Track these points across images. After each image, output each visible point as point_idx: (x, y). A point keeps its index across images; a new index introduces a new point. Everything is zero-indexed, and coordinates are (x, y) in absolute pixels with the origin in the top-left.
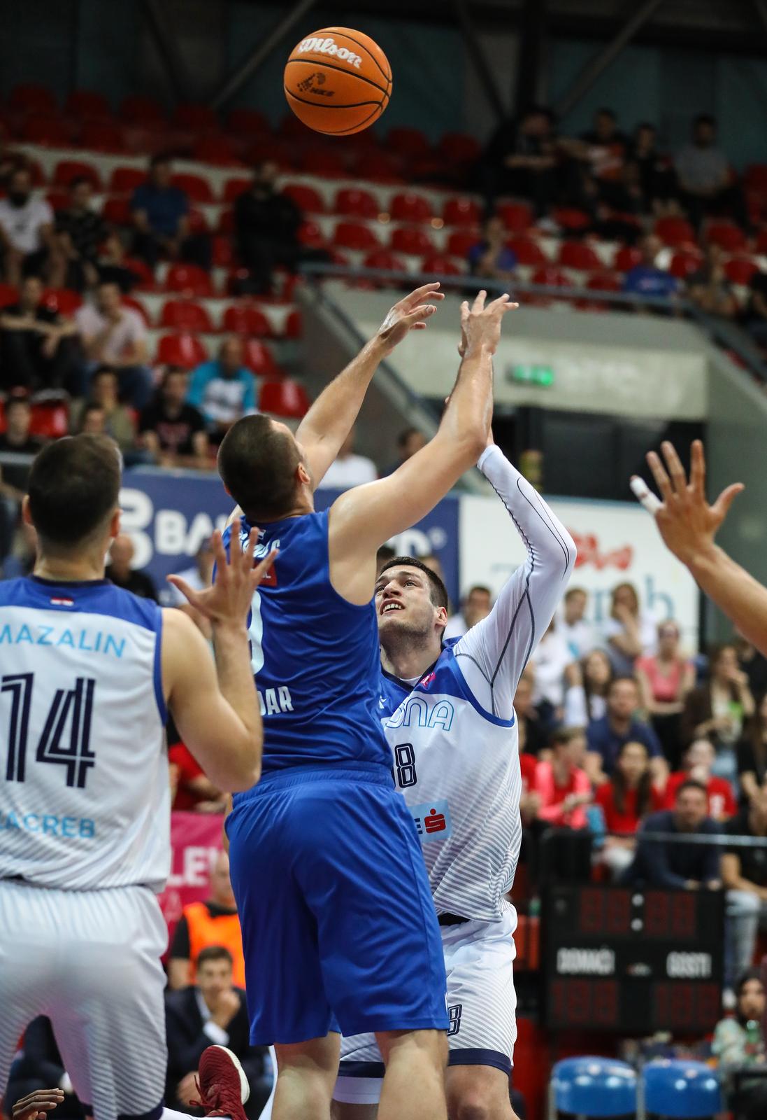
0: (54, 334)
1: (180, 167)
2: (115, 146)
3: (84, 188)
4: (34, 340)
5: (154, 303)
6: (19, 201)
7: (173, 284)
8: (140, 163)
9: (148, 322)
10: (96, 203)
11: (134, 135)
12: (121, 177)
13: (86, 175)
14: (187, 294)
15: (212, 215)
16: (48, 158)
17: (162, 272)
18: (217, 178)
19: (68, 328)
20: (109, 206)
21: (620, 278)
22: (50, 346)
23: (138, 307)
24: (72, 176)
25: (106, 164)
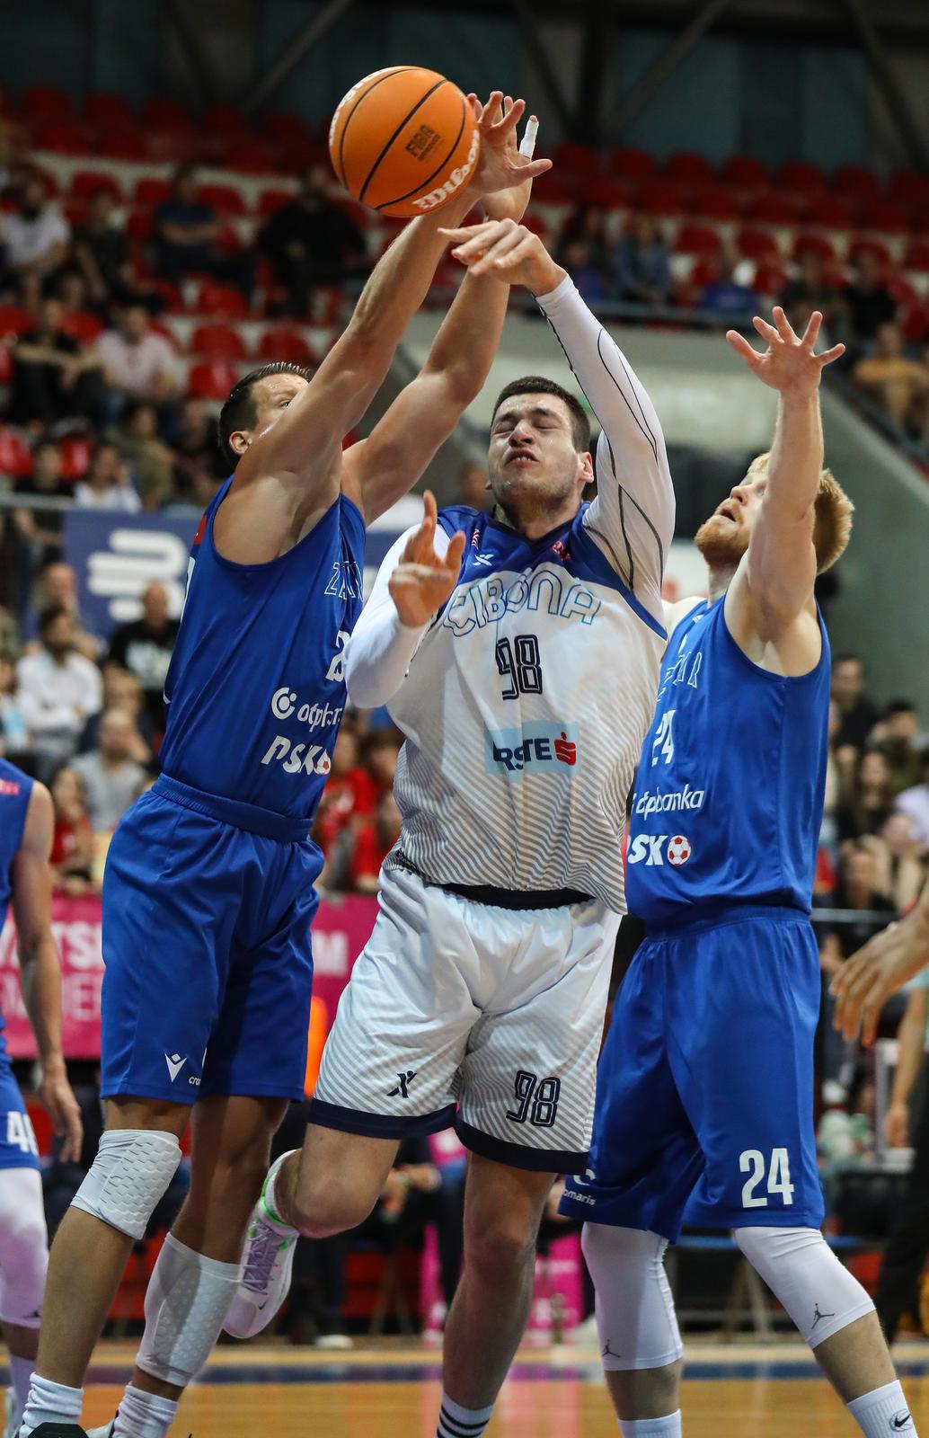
0: (72, 366)
1: (207, 177)
2: (135, 152)
3: (103, 202)
4: (51, 373)
5: (183, 328)
6: (31, 214)
7: (203, 307)
8: (162, 172)
9: (178, 349)
10: (117, 218)
11: (158, 142)
12: (145, 190)
13: (106, 187)
14: (218, 319)
15: (245, 229)
16: (62, 168)
17: (191, 292)
18: (250, 188)
19: (88, 359)
20: (132, 223)
21: (696, 294)
22: (69, 378)
23: (165, 333)
24: (90, 189)
25: (127, 175)
